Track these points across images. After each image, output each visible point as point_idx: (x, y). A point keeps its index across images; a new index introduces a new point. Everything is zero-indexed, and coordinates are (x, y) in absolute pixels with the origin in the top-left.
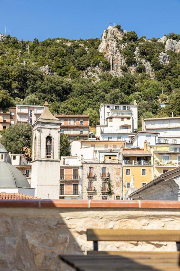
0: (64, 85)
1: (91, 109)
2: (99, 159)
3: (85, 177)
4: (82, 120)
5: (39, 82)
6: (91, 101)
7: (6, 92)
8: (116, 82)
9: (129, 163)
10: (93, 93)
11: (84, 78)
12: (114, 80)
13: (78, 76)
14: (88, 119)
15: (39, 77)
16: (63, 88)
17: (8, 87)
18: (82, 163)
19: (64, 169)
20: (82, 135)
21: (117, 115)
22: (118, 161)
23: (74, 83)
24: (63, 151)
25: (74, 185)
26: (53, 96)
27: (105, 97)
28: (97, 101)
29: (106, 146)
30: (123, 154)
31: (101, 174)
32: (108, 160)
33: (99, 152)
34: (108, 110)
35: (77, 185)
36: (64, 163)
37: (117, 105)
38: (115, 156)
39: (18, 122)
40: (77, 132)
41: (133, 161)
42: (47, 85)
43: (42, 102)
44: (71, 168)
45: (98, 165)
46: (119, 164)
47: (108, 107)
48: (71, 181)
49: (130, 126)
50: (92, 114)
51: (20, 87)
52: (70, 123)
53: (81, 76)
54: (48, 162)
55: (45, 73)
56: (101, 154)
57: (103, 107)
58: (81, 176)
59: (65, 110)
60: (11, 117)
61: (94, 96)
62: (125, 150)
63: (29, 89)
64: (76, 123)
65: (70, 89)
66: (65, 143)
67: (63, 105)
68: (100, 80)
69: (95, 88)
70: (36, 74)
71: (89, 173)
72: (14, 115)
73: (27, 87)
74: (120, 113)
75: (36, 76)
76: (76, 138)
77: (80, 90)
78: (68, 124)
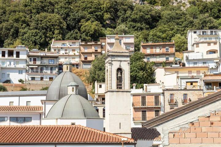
0: (153, 13)
1: (179, 35)
2: (181, 86)
3: (167, 103)
4: (167, 48)
5: (129, 12)
6: (179, 27)
7: (98, 23)
8: (205, 7)
9: (211, 89)
10: (182, 20)
11: (174, 4)
12: (203, 5)
13: (168, 4)
14: (173, 46)
15: (129, 7)
16: (152, 16)
17: (100, 19)
18: (163, 90)
19: (145, 97)
20: (167, 61)
21: (204, 40)
22: (199, 87)
23: (163, 10)
24: (148, 78)
25: (155, 111)
26: (143, 25)
27: (193, 22)
28: (185, 27)
29: (190, 72)
30: (203, 80)
31: (182, 100)
32: (189, 87)
33: (181, 79)
34: (195, 36)
35: (159, 111)
36: (146, 91)
37: (204, 31)
38: (197, 82)
39: (108, 52)
40: (163, 59)
41: (215, 87)
42: (137, 15)
43: (132, 31)
44: (153, 95)
45: (179, 91)
46: (200, 90)
47: (195, 32)
48: (153, 107)
49: (217, 50)
50: (180, 40)
51: (112, 18)
52: (155, 51)
53: (171, 3)
54: (120, 93)
55: (136, 2)
56: (183, 81)
57: (190, 33)
58: (162, 103)
59: (154, 38)
60: (102, 47)
61: (183, 22)
62: (207, 76)
63: (120, 19)
64: (161, 50)
65: (160, 17)
66: (149, 70)
67: (152, 32)
68: (190, 5)
69: (184, 14)
70: (126, 5)
71: (171, 100)
72: (104, 45)
73: (118, 17)
74: (208, 38)
75: (126, 7)
76: (162, 65)
77: (169, 16)
78: (154, 52)
